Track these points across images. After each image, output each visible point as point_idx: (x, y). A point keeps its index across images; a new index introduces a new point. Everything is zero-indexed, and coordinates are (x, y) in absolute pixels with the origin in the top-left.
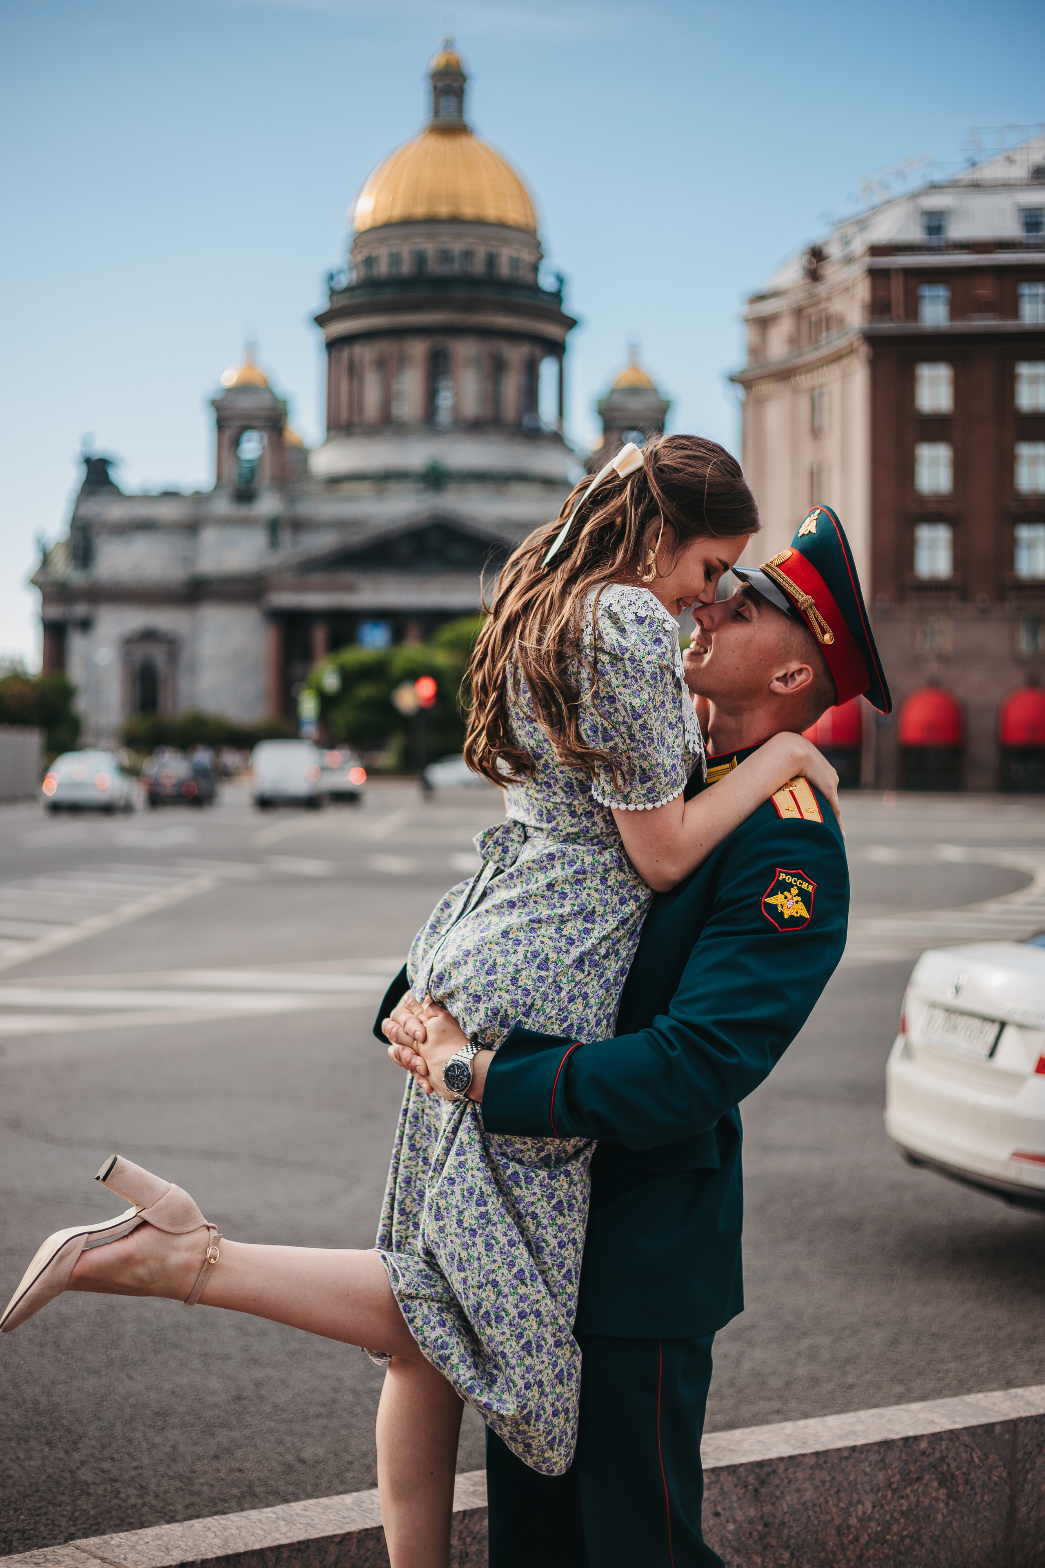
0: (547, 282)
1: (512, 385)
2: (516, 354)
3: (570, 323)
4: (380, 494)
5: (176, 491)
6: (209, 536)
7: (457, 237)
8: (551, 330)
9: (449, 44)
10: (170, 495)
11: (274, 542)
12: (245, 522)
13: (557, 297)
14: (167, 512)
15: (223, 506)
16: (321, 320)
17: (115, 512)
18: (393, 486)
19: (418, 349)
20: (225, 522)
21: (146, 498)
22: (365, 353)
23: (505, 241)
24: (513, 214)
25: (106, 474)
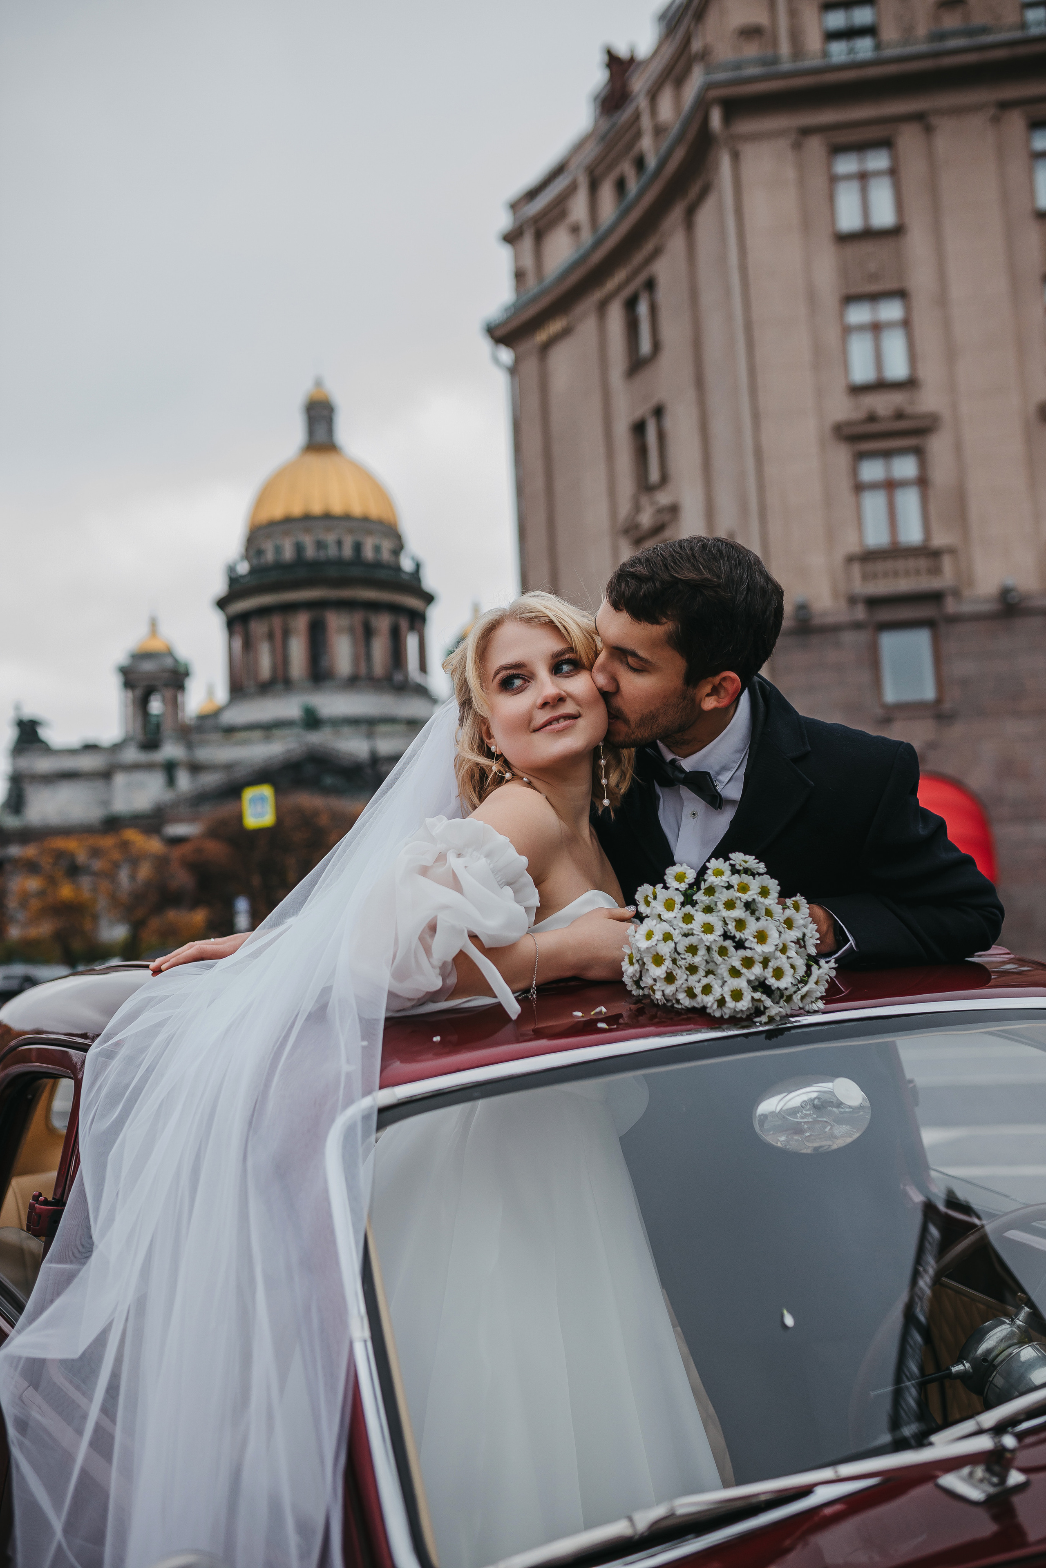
0: (407, 565)
1: (380, 648)
2: (383, 623)
3: (429, 598)
4: (268, 739)
5: (97, 743)
6: (120, 779)
7: (328, 530)
8: (412, 602)
9: (318, 383)
10: (90, 748)
11: (171, 781)
12: (149, 767)
13: (416, 574)
14: (87, 763)
15: (132, 755)
16: (222, 604)
17: (43, 765)
18: (277, 732)
19: (301, 622)
20: (136, 767)
21: (72, 752)
22: (258, 628)
23: (370, 533)
24: (374, 511)
25: (35, 733)
